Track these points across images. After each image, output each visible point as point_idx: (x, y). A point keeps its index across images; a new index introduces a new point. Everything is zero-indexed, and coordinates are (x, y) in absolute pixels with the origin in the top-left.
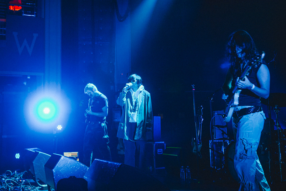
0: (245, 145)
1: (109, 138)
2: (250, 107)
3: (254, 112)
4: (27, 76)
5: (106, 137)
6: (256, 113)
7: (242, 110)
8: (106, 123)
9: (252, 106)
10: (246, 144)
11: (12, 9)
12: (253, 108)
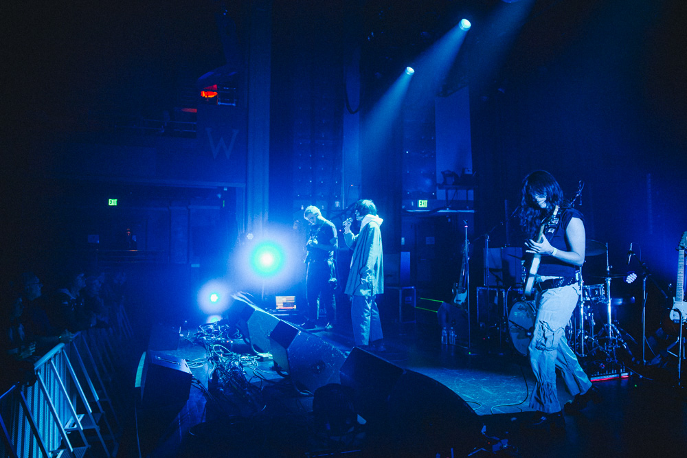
0: (544, 331)
1: (337, 282)
2: (558, 277)
3: (563, 285)
4: (223, 188)
5: (333, 280)
6: (567, 286)
7: (547, 281)
8: (334, 261)
9: (561, 277)
10: (546, 329)
11: (204, 95)
12: (562, 279)
